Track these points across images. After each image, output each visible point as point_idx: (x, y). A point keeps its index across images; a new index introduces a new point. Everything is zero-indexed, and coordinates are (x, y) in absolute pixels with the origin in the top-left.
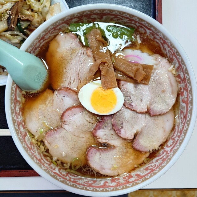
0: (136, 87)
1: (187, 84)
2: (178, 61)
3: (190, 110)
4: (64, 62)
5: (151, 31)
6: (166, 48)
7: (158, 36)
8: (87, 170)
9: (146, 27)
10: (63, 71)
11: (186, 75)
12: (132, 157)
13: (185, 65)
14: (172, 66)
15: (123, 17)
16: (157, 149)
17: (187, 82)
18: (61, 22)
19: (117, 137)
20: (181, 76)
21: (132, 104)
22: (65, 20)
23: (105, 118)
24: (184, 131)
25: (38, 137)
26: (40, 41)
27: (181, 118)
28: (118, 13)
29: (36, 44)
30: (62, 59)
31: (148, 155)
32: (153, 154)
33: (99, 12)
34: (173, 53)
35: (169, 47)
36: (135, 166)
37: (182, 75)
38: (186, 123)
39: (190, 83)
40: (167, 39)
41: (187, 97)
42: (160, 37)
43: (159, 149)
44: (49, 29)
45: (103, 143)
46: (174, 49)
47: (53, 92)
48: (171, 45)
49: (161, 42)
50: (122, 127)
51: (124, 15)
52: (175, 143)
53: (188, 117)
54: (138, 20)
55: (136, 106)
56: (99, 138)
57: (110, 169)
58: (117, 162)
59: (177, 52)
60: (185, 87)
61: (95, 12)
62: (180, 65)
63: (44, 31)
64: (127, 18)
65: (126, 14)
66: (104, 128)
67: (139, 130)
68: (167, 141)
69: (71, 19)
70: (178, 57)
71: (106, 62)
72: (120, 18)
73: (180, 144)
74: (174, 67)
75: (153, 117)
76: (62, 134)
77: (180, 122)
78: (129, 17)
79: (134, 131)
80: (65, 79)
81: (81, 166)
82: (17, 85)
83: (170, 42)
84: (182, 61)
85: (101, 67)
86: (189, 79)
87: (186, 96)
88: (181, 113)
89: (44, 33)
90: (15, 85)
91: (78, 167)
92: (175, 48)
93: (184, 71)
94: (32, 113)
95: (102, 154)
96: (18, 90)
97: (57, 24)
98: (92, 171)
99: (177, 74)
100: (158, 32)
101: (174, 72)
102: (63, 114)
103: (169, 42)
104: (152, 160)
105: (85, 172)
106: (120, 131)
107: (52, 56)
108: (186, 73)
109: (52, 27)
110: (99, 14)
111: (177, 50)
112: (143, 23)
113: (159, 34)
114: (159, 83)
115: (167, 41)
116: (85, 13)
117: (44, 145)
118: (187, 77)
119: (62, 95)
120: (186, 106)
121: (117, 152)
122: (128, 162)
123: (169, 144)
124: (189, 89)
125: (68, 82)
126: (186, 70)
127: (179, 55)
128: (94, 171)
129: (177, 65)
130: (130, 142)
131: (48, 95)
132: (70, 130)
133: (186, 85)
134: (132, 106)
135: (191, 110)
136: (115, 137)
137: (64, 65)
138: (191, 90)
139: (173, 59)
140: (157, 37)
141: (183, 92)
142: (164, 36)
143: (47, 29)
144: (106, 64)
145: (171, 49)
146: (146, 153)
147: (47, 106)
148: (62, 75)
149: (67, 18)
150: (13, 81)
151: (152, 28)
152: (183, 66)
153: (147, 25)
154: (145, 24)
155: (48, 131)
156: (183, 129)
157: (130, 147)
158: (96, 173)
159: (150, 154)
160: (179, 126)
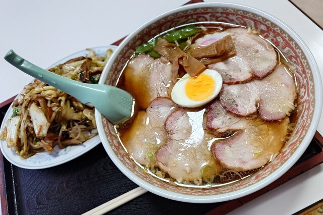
0: (226, 63)
1: (274, 30)
2: (251, 19)
3: (295, 47)
4: (144, 80)
5: (210, 14)
6: (232, 18)
7: (218, 13)
8: (225, 175)
9: (203, 13)
10: (146, 88)
11: (267, 23)
12: (271, 132)
13: (259, 16)
14: (249, 29)
15: (178, 18)
16: (293, 108)
17: (272, 29)
18: (127, 48)
19: (238, 119)
20: (263, 29)
21: (233, 77)
22: (130, 45)
23: (213, 106)
24: (306, 66)
25: (150, 164)
26: (114, 73)
27: (295, 62)
28: (173, 17)
29: (112, 76)
30: (140, 79)
31: (288, 120)
32: (293, 116)
33: (156, 25)
34: (241, 17)
35: (233, 14)
36: (282, 140)
37: (263, 27)
38: (302, 60)
39: (276, 26)
40: (227, 9)
41: (284, 40)
42: (221, 13)
43: (296, 108)
44: (119, 59)
45: (225, 132)
46: (239, 12)
47: (146, 111)
48: (234, 11)
49: (225, 17)
50: (237, 105)
51: (178, 16)
52: (307, 87)
53: (299, 53)
54: (192, 12)
55: (237, 77)
56: (218, 128)
57: (253, 159)
58: (257, 147)
59: (244, 12)
60: (275, 34)
61: (152, 27)
62: (255, 21)
63: (115, 62)
64: (183, 16)
65: (180, 13)
66: (217, 116)
67: (258, 99)
68: (298, 95)
69: (135, 43)
70: (248, 15)
71: (184, 56)
72: (177, 21)
73: (312, 80)
74: (251, 28)
75: (264, 80)
76: (174, 147)
77: (296, 65)
78: (184, 15)
79: (252, 103)
80: (152, 94)
81: (215, 174)
82: (106, 119)
83: (232, 9)
84: (254, 15)
85: (181, 63)
86: (272, 23)
87: (282, 40)
88: (290, 59)
89: (116, 64)
90: (105, 119)
91: (213, 177)
92: (240, 10)
93: (262, 22)
94: (132, 142)
95: (232, 146)
96: (109, 124)
97: (124, 51)
98: (233, 173)
99: (259, 31)
100: (216, 10)
101: (255, 32)
102: (165, 125)
103: (230, 10)
104: (297, 122)
105: (224, 178)
106: (237, 110)
107: (131, 82)
108: (265, 22)
109: (121, 56)
110: (156, 27)
111: (242, 11)
112: (198, 11)
113: (218, 10)
114: (247, 48)
115: (228, 11)
116: (145, 32)
117: (160, 170)
118: (269, 24)
119: (156, 107)
120: (289, 47)
121: (248, 135)
122: (269, 141)
123: (302, 94)
124: (279, 31)
125: (156, 93)
126: (263, 18)
127: (248, 12)
128: (235, 172)
129: (253, 23)
130: (256, 116)
131: (142, 117)
132: (181, 138)
133: (274, 32)
134: (233, 79)
135: (296, 44)
136: (235, 120)
137: (145, 83)
138: (282, 30)
139: (245, 22)
140: (219, 15)
141: (277, 40)
142: (223, 8)
143: (117, 59)
144: (184, 58)
145: (237, 15)
146: (283, 119)
147: (145, 127)
148: (148, 92)
149: (130, 42)
150: (102, 115)
151: (209, 10)
152: (257, 18)
153: (202, 11)
154: (200, 11)
155: (158, 151)
156: (304, 68)
157: (260, 123)
158: (239, 173)
159: (289, 117)
160: (299, 71)
